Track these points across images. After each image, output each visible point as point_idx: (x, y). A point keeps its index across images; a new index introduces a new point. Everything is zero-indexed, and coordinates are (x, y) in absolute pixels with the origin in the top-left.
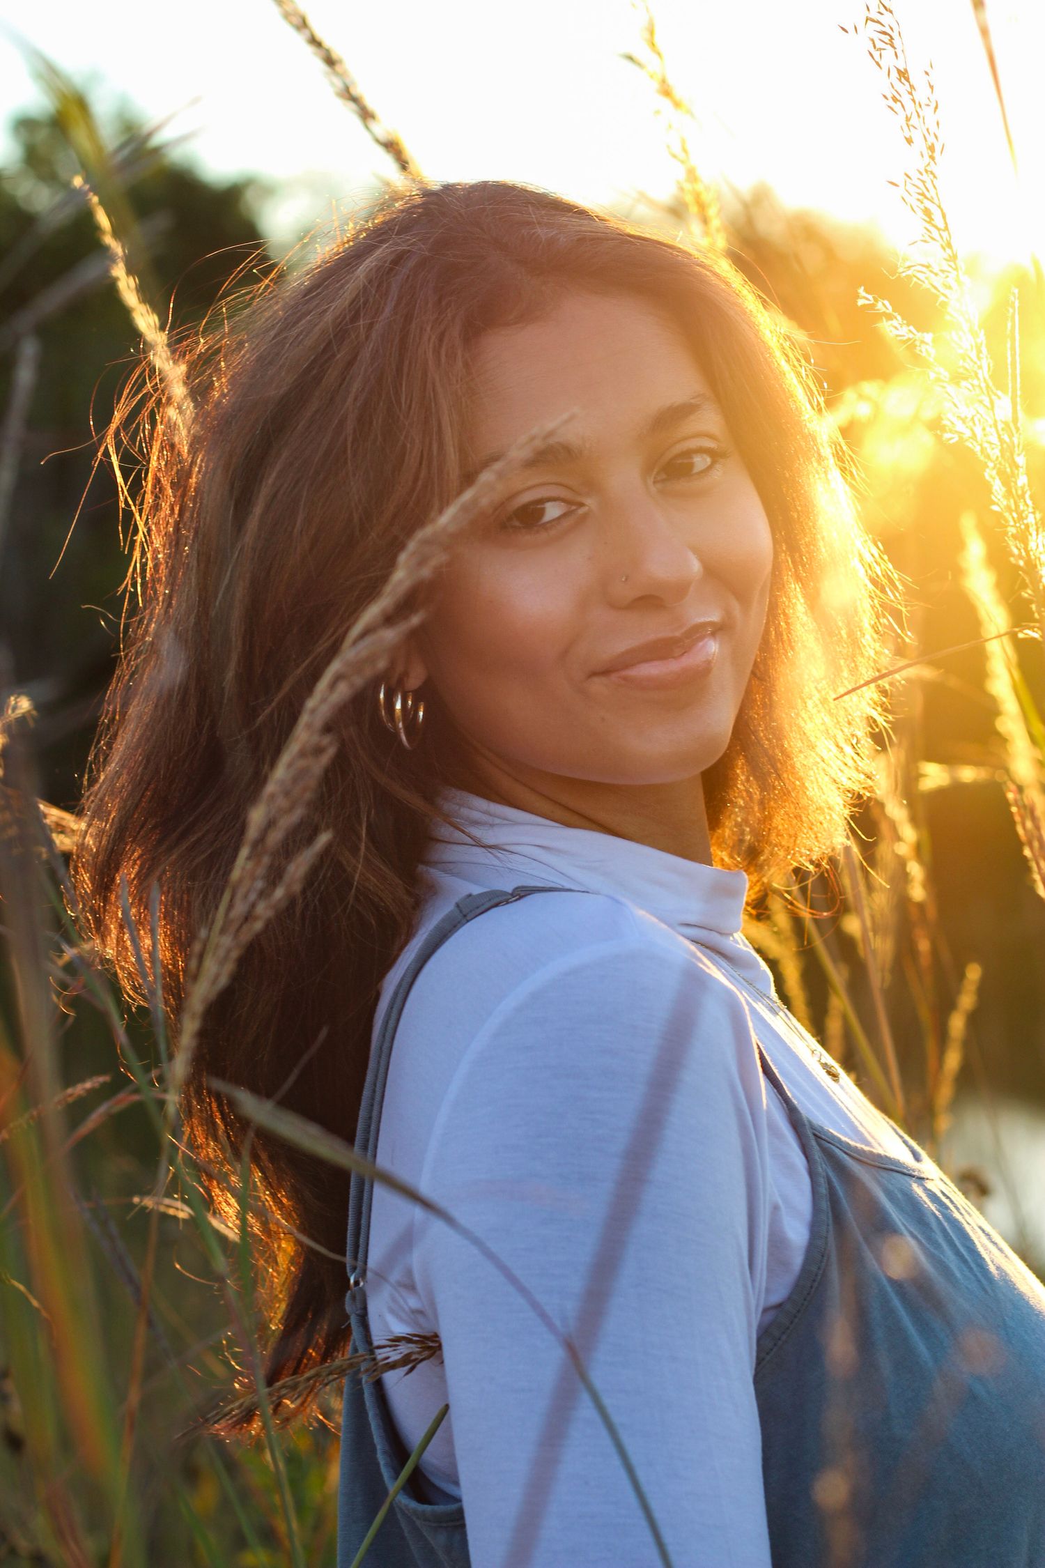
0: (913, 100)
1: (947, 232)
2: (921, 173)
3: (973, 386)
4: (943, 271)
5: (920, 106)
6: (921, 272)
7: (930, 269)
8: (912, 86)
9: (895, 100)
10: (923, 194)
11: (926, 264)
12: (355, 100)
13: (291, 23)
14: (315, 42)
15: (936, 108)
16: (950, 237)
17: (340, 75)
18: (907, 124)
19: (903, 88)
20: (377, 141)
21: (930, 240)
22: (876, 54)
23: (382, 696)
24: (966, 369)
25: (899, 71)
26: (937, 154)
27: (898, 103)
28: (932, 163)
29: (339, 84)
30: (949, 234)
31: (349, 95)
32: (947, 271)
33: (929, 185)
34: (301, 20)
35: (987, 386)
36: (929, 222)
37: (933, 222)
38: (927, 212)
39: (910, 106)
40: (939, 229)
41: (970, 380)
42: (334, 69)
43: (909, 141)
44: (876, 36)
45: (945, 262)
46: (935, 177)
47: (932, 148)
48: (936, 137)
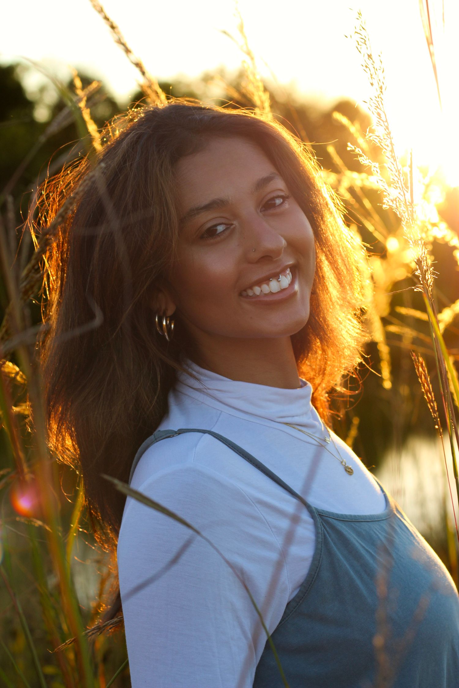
0: (374, 68)
1: (386, 123)
2: (376, 98)
3: (396, 186)
4: (384, 139)
5: (377, 70)
6: (376, 139)
7: (380, 137)
8: (373, 62)
9: (366, 67)
10: (377, 107)
11: (378, 136)
12: (123, 44)
13: (96, 9)
14: (106, 18)
15: (383, 71)
16: (388, 125)
17: (118, 33)
18: (371, 77)
19: (370, 62)
20: (132, 62)
21: (380, 126)
22: (359, 47)
23: (157, 320)
24: (394, 180)
25: (368, 55)
26: (383, 90)
27: (368, 68)
28: (381, 94)
29: (116, 37)
30: (388, 124)
31: (120, 42)
32: (386, 139)
33: (380, 103)
34: (101, 9)
35: (403, 187)
36: (380, 119)
37: (381, 118)
38: (379, 114)
39: (373, 71)
40: (383, 121)
41: (395, 184)
42: (114, 30)
43: (372, 84)
44: (359, 40)
45: (386, 135)
46: (382, 99)
47: (381, 88)
48: (383, 83)
